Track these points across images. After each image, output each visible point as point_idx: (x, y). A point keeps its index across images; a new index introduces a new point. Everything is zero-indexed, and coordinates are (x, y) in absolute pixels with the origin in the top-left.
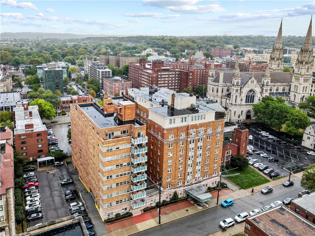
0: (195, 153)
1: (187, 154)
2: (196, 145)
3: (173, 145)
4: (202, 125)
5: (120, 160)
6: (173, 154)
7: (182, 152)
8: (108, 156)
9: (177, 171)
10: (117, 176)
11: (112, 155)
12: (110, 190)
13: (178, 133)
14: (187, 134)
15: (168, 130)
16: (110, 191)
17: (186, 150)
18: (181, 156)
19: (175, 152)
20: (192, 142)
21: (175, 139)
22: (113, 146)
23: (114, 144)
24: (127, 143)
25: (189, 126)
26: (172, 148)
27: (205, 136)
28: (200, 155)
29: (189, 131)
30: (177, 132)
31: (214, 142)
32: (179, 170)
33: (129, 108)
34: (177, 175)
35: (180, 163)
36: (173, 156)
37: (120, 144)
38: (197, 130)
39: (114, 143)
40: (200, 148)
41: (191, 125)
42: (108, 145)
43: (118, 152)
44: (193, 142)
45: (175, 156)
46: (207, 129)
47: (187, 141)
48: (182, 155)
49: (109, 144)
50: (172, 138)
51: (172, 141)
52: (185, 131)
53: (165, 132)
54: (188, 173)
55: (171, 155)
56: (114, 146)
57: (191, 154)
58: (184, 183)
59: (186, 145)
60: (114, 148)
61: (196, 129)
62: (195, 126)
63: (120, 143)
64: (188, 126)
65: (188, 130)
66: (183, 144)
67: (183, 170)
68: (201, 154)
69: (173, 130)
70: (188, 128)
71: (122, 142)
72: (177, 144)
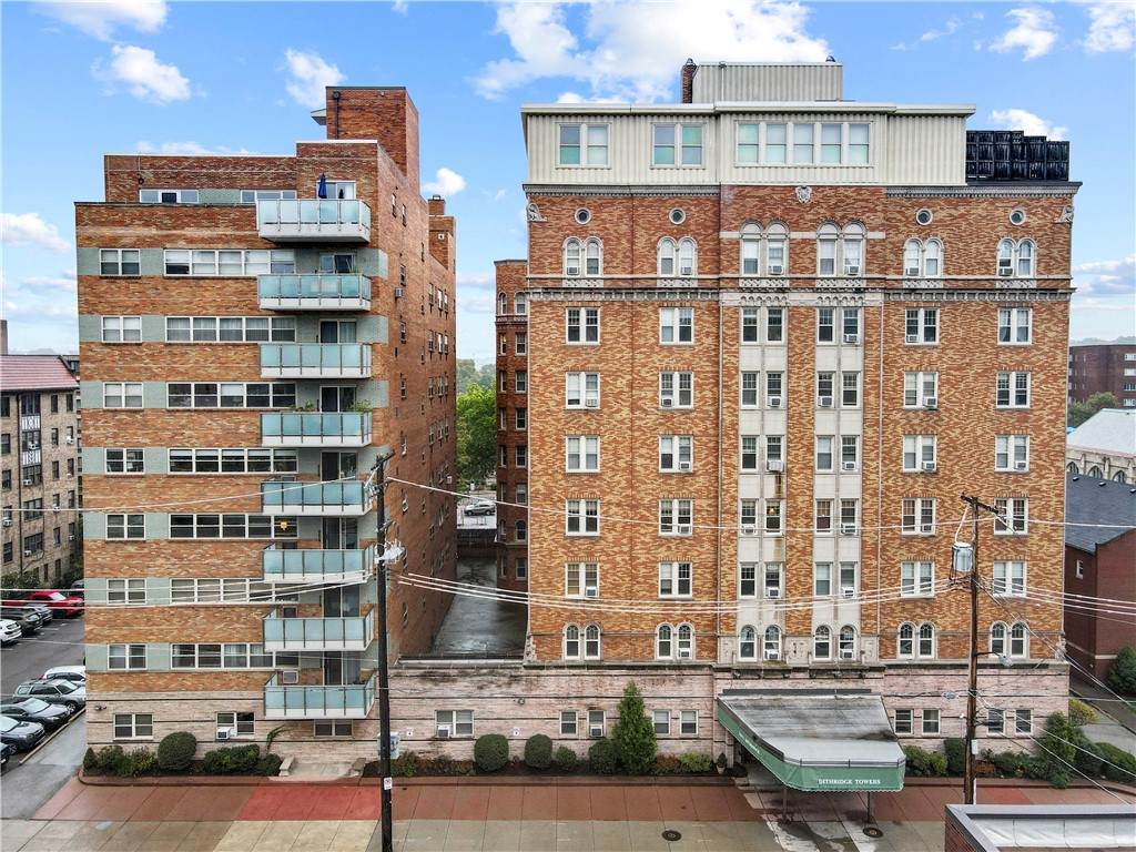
0: (799, 422)
1: (727, 419)
2: (799, 358)
3: (603, 324)
4: (838, 206)
5: (193, 354)
6: (603, 395)
7: (685, 397)
9: (646, 535)
10: (181, 464)
11: (136, 311)
12: (131, 549)
14: (717, 256)
16: (130, 556)
18: (670, 423)
19: (622, 383)
20: (763, 327)
21: (615, 282)
22: (141, 242)
23: (154, 231)
25: (727, 196)
26: (596, 343)
27: (874, 300)
29: (724, 235)
30: (624, 228)
31: (977, 368)
32: (663, 533)
35: (669, 476)
36: (604, 404)
39: (147, 224)
40: (838, 388)
41: (742, 192)
43: (179, 294)
44: (774, 334)
45: (625, 412)
46: (899, 251)
47: (715, 309)
48: (684, 413)
49: (120, 231)
50: (592, 267)
51: (590, 291)
52: (695, 234)
53: (530, 212)
54: (748, 572)
55: (591, 398)
56: (151, 246)
57: (759, 419)
61: (794, 226)
62: (779, 206)
63: (190, 232)
66: (685, 334)
68: (857, 445)
69: (599, 208)
70: (718, 214)
71: (206, 233)
72: (633, 327)
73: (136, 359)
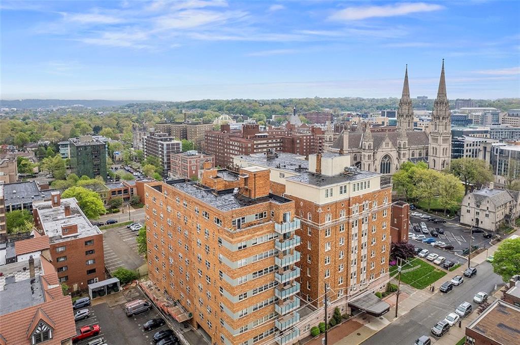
0: (360, 242)
1: (350, 244)
2: (359, 229)
3: (331, 231)
4: (366, 197)
5: (258, 264)
6: (331, 246)
7: (343, 242)
8: (241, 258)
9: (336, 273)
10: (255, 292)
11: (246, 257)
12: (245, 318)
13: (337, 212)
14: (349, 212)
15: (323, 207)
16: (245, 320)
17: (348, 238)
18: (341, 249)
19: (334, 243)
21: (333, 222)
22: (247, 239)
23: (250, 235)
24: (268, 232)
25: (351, 199)
26: (330, 236)
27: (370, 215)
28: (365, 245)
29: (350, 208)
30: (335, 210)
32: (339, 272)
33: (260, 177)
34: (337, 279)
35: (340, 260)
36: (331, 248)
37: (258, 235)
38: (360, 205)
39: (249, 234)
40: (364, 233)
41: (353, 198)
42: (240, 238)
43: (255, 250)
44: (356, 225)
45: (334, 249)
46: (371, 203)
47: (348, 223)
48: (343, 246)
49: (243, 237)
50: (329, 219)
51: (330, 225)
52: (346, 208)
53: (320, 210)
54: (352, 274)
55: (329, 248)
56: (249, 239)
57: (354, 243)
58: (346, 292)
59: (347, 230)
60: (249, 244)
61: (360, 203)
62: (358, 200)
63: (258, 233)
64: (349, 200)
65: (349, 206)
66: (343, 229)
67: (344, 271)
68: (366, 243)
69: (331, 206)
70: (349, 203)
71: (261, 232)
72: (336, 230)
73: (246, 269)
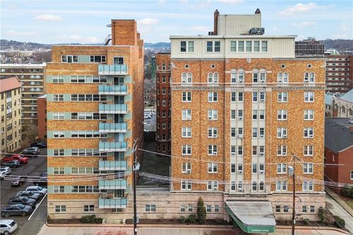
2: (248, 106)
3: (192, 96)
6: (192, 116)
7: (215, 117)
9: (204, 155)
12: (60, 159)
13: (203, 74)
15: (178, 61)
16: (60, 161)
17: (224, 113)
18: (211, 124)
19: (198, 113)
20: (237, 97)
21: (196, 85)
22: (64, 73)
23: (68, 71)
26: (190, 101)
27: (269, 90)
28: (262, 132)
29: (227, 72)
31: (299, 109)
32: (209, 155)
33: (121, 26)
34: (206, 163)
35: (211, 138)
36: (192, 118)
37: (78, 73)
38: (247, 72)
39: (66, 69)
40: (258, 114)
41: (231, 60)
42: (55, 71)
45: (198, 121)
46: (276, 76)
47: (224, 92)
48: (215, 121)
49: (58, 71)
50: (190, 80)
51: (189, 88)
52: (218, 71)
53: (172, 65)
54: (233, 166)
55: (189, 117)
56: (67, 75)
57: (236, 123)
58: (223, 187)
59: (222, 101)
60: (67, 80)
61: (246, 69)
63: (77, 71)
64: (224, 62)
65: (225, 70)
66: (215, 99)
67: (219, 156)
68: (264, 130)
69: (191, 64)
71: (82, 71)
72: (201, 97)
73: (62, 106)
